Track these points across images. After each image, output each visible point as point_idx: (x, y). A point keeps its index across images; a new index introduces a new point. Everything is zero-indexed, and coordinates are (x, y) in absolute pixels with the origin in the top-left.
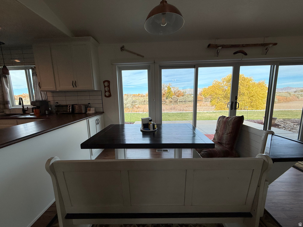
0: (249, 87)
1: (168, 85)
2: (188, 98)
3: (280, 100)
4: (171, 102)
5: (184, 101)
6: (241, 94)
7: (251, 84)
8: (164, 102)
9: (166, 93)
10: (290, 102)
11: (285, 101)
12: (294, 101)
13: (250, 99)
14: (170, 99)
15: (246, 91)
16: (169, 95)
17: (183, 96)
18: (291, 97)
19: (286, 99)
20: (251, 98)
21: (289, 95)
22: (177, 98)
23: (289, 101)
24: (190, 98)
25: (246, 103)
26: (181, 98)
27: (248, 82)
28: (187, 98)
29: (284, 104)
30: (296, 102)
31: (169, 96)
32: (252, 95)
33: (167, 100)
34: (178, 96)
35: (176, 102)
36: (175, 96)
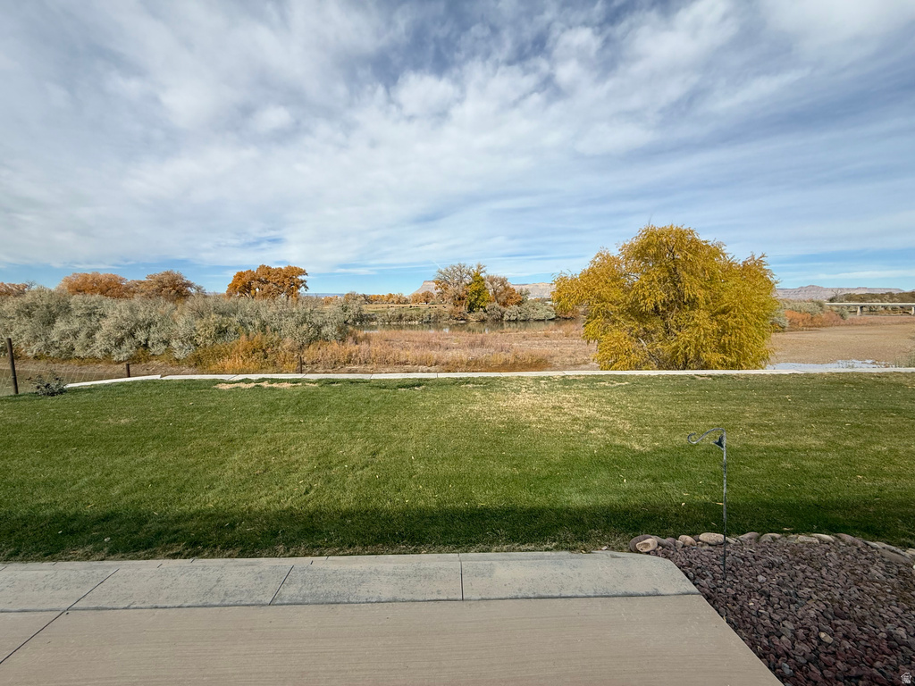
0: (711, 279)
1: (475, 269)
2: (535, 311)
3: (796, 321)
4: (483, 321)
5: (522, 318)
6: (685, 304)
7: (718, 267)
8: (462, 322)
9: (467, 294)
10: (824, 329)
11: (810, 324)
12: (832, 325)
13: (715, 323)
14: (478, 314)
15: (703, 292)
16: (476, 299)
17: (519, 303)
18: (824, 316)
19: (812, 318)
20: (719, 317)
21: (819, 308)
22: (503, 309)
23: (819, 327)
24: (540, 311)
25: (702, 337)
26: (512, 311)
27: (707, 261)
28: (531, 310)
29: (807, 335)
30: (837, 328)
31: (478, 302)
32: (722, 306)
33: (471, 317)
34: (504, 304)
35: (499, 321)
36: (496, 304)
